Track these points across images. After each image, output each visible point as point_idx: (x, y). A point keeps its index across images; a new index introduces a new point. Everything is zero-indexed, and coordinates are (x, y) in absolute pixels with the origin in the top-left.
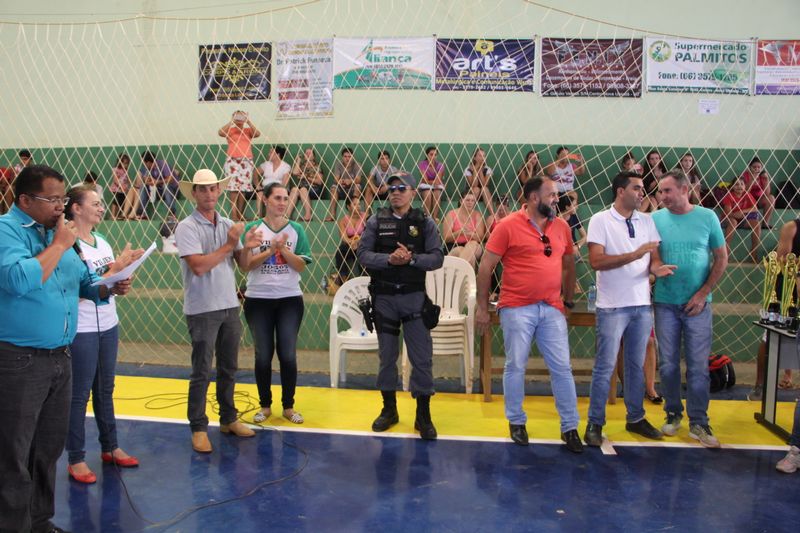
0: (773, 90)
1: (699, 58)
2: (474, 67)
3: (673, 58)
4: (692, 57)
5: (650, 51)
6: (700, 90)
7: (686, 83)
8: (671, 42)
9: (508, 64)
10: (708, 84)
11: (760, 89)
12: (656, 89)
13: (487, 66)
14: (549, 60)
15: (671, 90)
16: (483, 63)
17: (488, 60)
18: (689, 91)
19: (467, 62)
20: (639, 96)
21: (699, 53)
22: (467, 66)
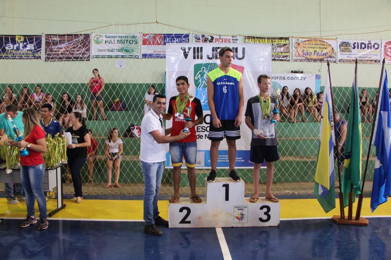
0: (151, 56)
1: (116, 42)
2: (15, 48)
3: (104, 42)
4: (113, 41)
5: (94, 39)
6: (116, 57)
7: (110, 54)
8: (104, 35)
9: (30, 47)
10: (121, 54)
11: (145, 56)
12: (97, 57)
13: (21, 48)
14: (48, 44)
15: (103, 57)
16: (19, 46)
17: (21, 45)
18: (111, 57)
19: (12, 46)
20: (89, 60)
21: (116, 39)
22: (12, 48)
